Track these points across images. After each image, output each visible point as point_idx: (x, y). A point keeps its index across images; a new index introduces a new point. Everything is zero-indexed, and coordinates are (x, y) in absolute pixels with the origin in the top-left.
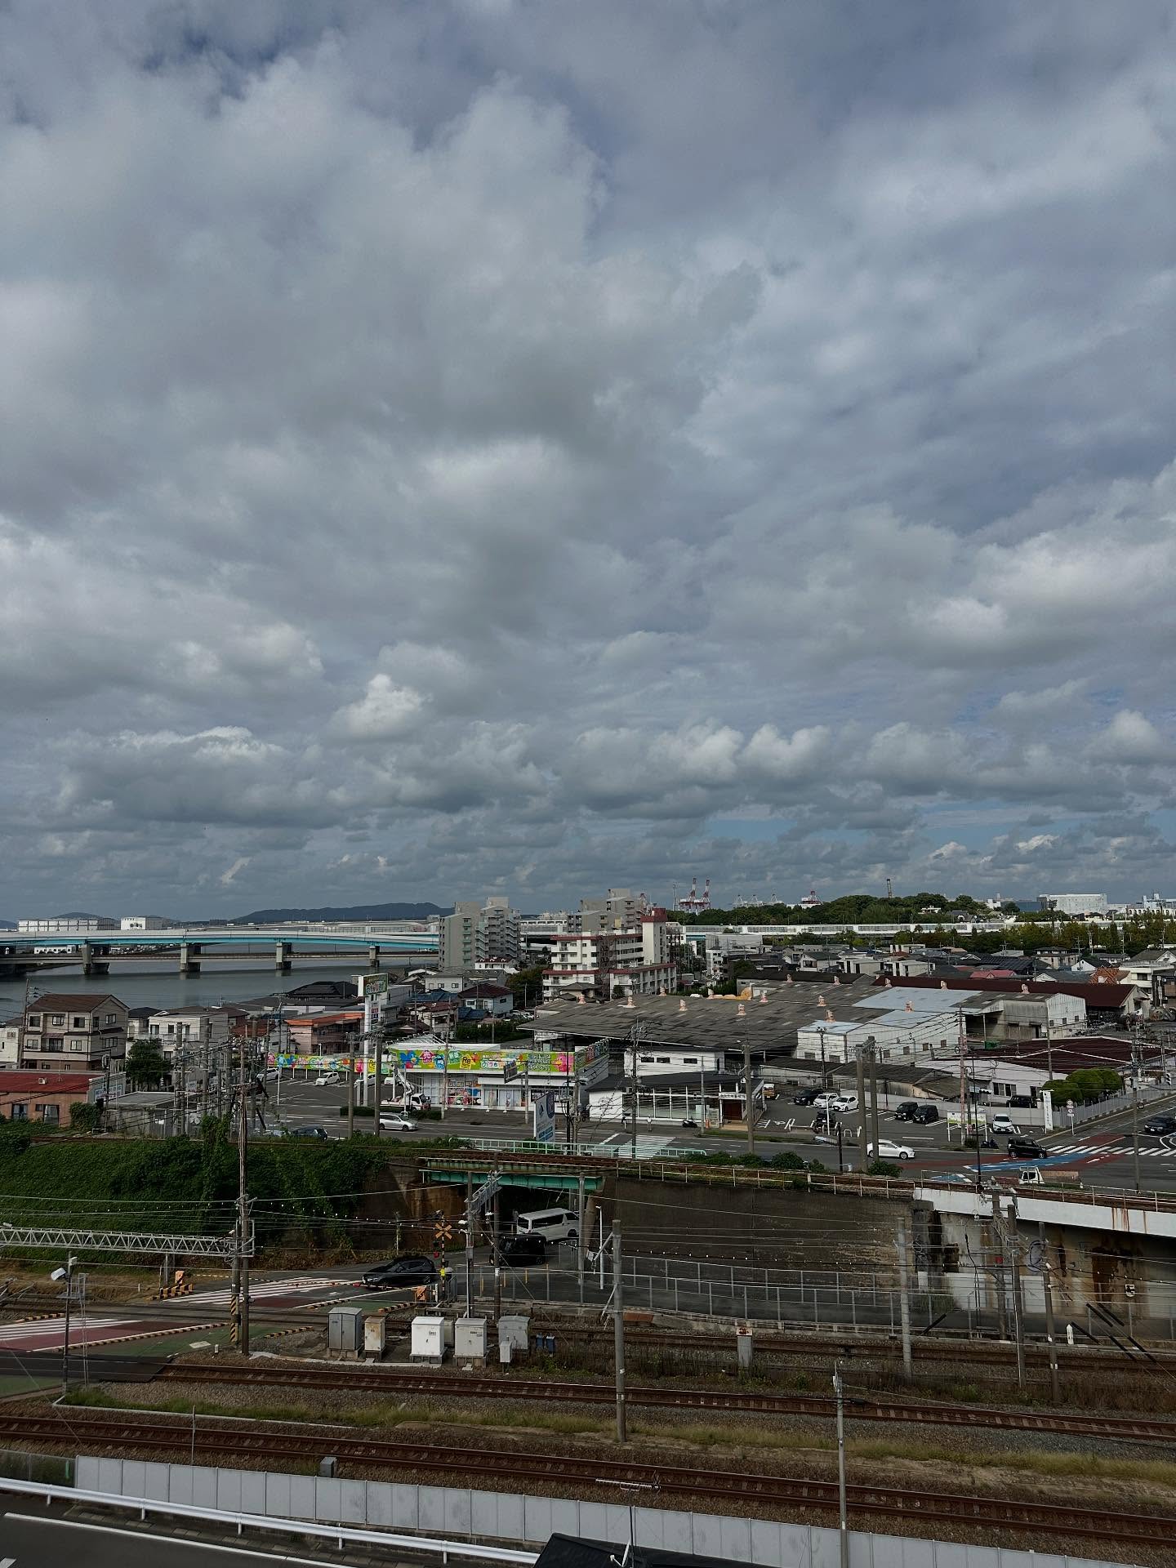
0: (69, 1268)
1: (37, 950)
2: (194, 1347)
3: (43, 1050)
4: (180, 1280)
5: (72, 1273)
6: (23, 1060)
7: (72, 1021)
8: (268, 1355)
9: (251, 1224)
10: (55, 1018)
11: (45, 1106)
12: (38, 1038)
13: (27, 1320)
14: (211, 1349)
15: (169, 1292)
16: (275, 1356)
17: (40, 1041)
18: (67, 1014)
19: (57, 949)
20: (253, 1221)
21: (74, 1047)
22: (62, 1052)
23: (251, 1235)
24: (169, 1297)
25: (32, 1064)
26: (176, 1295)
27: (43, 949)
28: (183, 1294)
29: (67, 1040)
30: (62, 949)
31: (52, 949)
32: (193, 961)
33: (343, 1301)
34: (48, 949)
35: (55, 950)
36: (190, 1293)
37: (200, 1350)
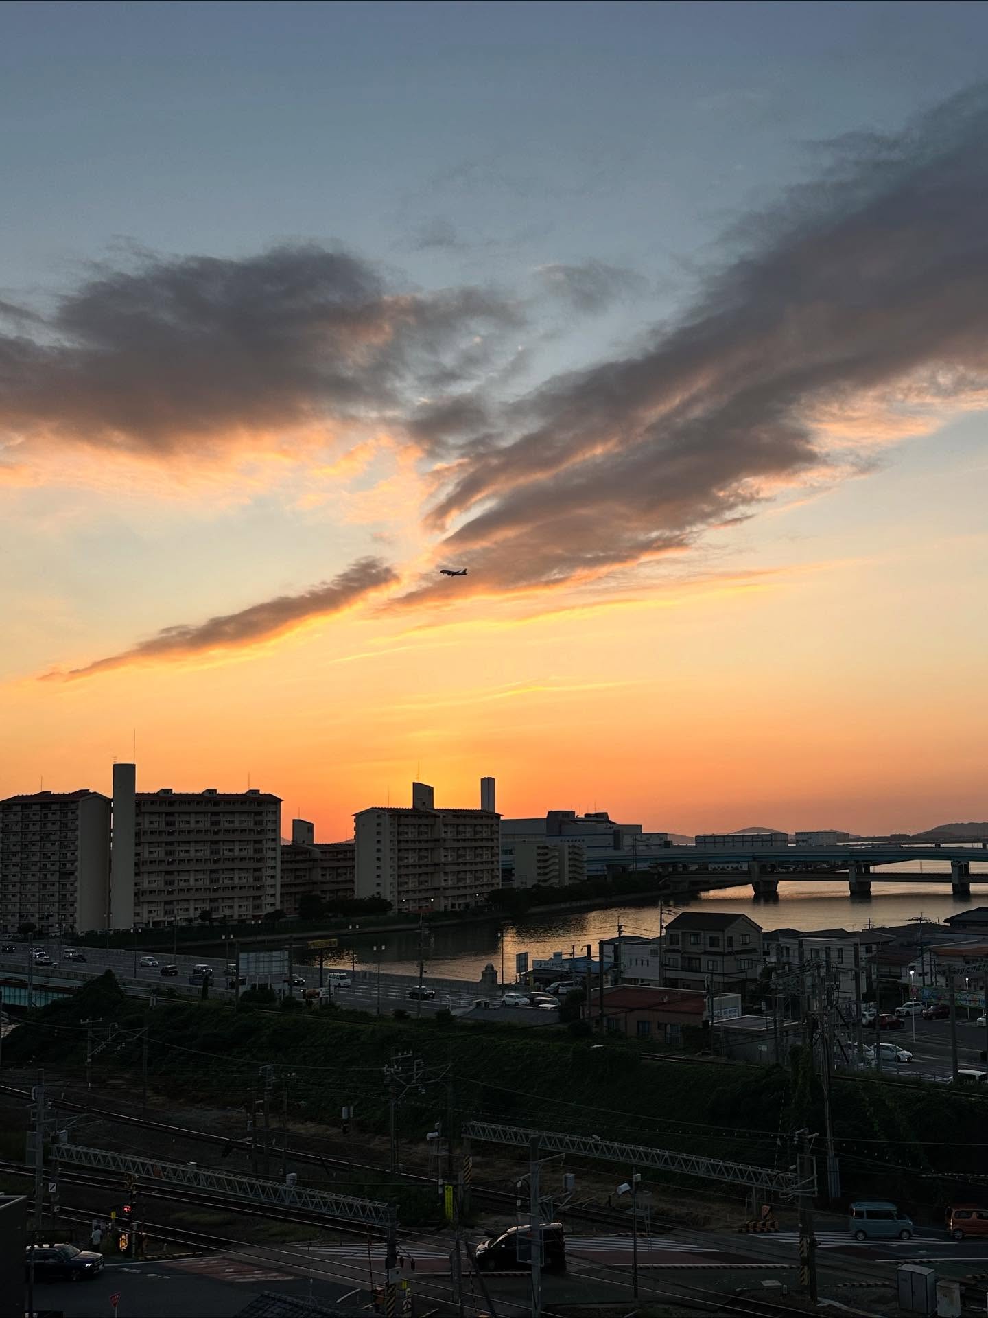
0: (634, 1184)
1: (711, 867)
2: (765, 1285)
3: (683, 970)
4: (767, 1215)
5: (636, 1190)
6: (665, 978)
7: (708, 941)
8: (838, 1305)
9: (812, 1161)
10: (692, 936)
11: (666, 1025)
12: (678, 956)
13: (620, 1235)
14: (780, 1288)
15: (755, 1227)
16: (844, 1307)
17: (679, 959)
18: (702, 932)
19: (730, 865)
20: (814, 1158)
21: (711, 968)
22: (700, 972)
23: (813, 1173)
24: (755, 1232)
25: (673, 983)
26: (762, 1231)
27: (716, 866)
28: (769, 1231)
29: (704, 958)
30: (734, 866)
31: (725, 866)
32: (862, 880)
33: (930, 1262)
34: (721, 866)
35: (728, 867)
36: (776, 1231)
37: (769, 1288)
